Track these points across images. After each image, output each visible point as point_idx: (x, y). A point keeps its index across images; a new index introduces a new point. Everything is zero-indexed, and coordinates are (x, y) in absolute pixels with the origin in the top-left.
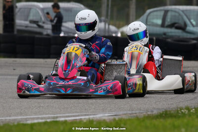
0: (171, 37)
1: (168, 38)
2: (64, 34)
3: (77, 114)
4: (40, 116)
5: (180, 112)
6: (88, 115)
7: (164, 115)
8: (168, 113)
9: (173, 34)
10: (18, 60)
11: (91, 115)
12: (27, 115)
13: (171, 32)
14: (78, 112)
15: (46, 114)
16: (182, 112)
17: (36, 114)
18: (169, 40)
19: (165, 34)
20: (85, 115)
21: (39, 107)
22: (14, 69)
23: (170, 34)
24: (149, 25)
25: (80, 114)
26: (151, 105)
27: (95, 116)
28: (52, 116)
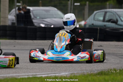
0: (109, 28)
1: (107, 28)
2: (45, 25)
3: (49, 73)
4: (27, 74)
5: (110, 72)
6: (56, 74)
7: (100, 74)
8: (103, 72)
9: (110, 26)
10: (17, 41)
11: (57, 73)
12: (19, 73)
13: (109, 25)
14: (50, 72)
15: (31, 73)
16: (111, 72)
17: (24, 73)
18: (108, 29)
19: (105, 26)
20: (54, 74)
21: (27, 69)
22: (14, 46)
23: (108, 26)
24: (96, 20)
25: (51, 73)
26: (94, 68)
27: (60, 74)
28: (34, 74)
